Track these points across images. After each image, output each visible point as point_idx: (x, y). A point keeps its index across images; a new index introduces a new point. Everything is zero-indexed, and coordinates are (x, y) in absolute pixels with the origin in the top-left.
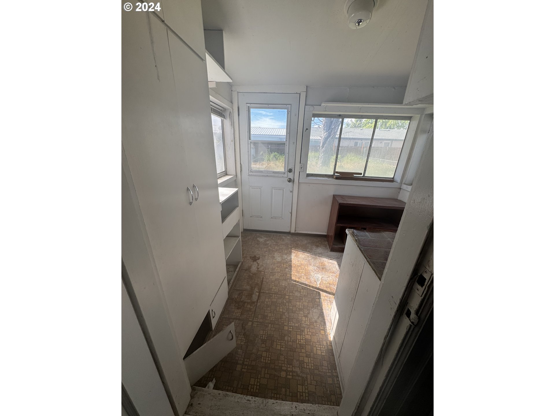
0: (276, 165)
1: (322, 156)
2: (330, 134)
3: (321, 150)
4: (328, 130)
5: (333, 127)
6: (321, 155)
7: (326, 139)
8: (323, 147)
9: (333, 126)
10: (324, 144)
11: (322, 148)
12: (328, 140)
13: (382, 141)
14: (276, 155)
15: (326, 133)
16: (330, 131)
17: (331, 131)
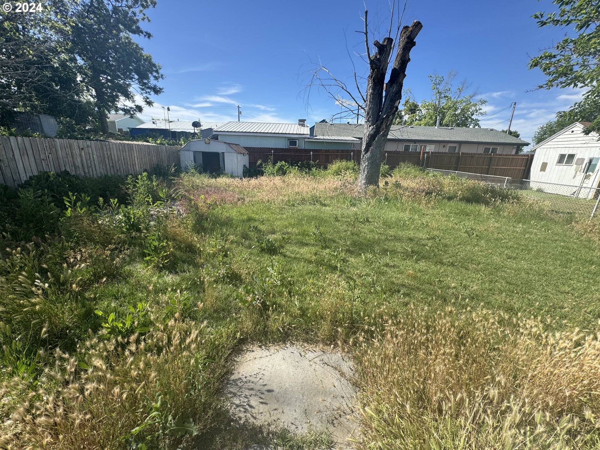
0: (284, 181)
1: (366, 168)
2: (380, 127)
3: (363, 156)
4: (375, 122)
5: (384, 117)
6: (365, 165)
7: (372, 138)
8: (367, 150)
9: (384, 115)
10: (368, 145)
11: (365, 154)
12: (376, 139)
13: (445, 144)
14: (283, 166)
15: (371, 128)
16: (379, 122)
17: (382, 123)
